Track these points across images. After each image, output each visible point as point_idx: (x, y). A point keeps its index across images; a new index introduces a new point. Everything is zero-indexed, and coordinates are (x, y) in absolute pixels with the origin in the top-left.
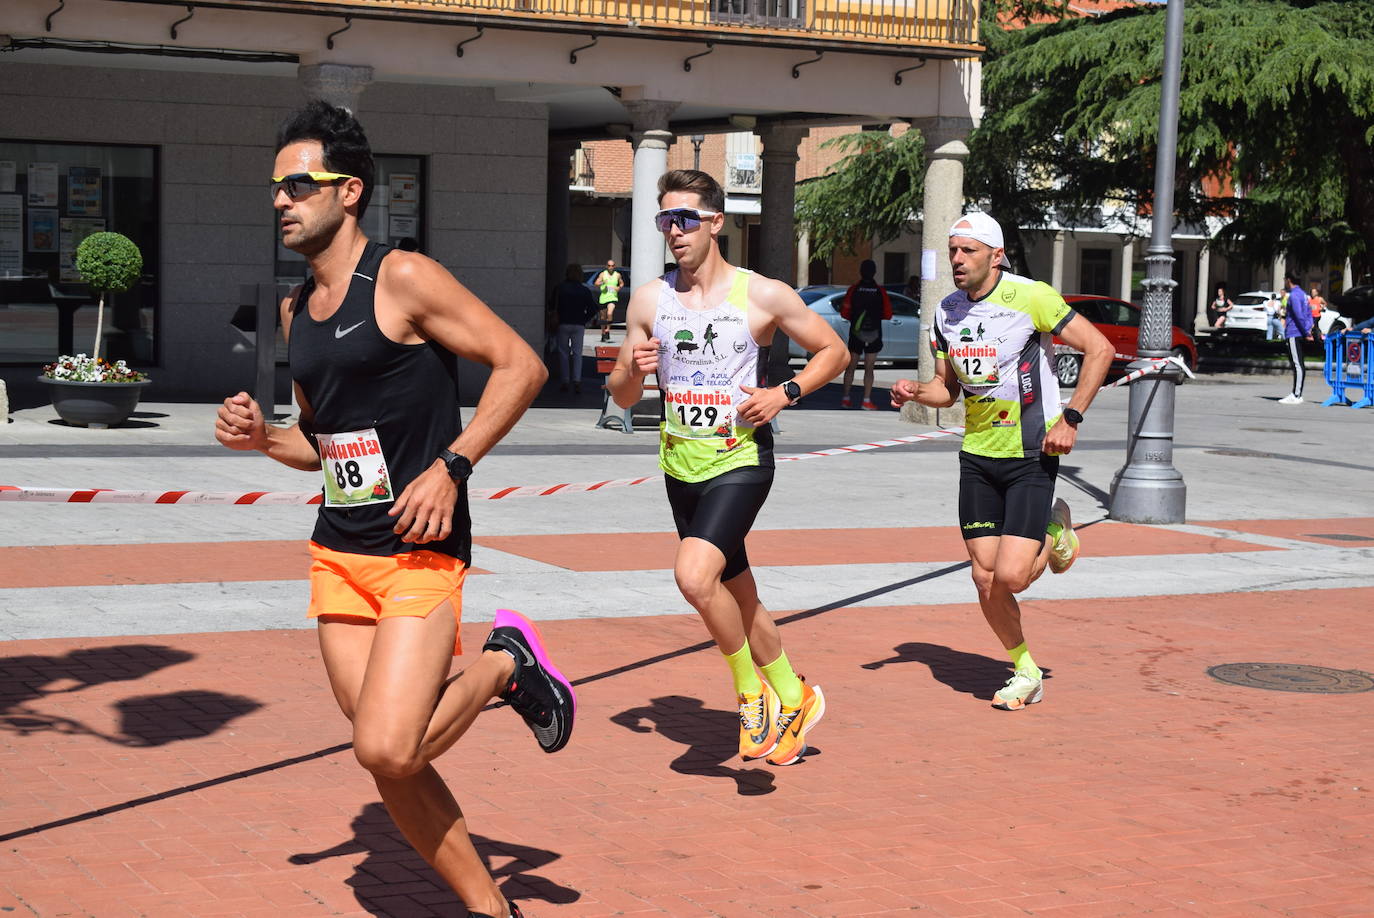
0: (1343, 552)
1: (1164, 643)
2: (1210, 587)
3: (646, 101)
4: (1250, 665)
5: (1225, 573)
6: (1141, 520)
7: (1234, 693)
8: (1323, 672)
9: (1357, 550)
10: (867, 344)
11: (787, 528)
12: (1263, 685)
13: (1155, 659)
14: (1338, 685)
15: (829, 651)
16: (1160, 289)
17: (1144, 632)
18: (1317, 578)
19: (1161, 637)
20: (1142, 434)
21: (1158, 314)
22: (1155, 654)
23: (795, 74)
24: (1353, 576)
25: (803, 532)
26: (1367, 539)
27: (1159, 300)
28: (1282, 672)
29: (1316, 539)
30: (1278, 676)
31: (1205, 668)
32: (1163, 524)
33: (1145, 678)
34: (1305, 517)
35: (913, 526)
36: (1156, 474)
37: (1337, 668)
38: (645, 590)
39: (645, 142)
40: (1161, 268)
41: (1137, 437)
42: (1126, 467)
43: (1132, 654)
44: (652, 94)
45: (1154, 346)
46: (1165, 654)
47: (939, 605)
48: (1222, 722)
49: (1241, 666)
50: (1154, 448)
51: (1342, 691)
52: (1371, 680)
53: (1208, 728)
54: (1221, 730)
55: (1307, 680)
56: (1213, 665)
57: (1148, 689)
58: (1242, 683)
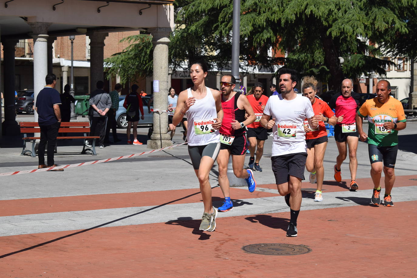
1: (227, 237)
2: (252, 212)
3: (38, 22)
4: (260, 245)
5: (260, 206)
6: (231, 185)
7: (251, 257)
8: (289, 246)
10: (132, 118)
11: (86, 195)
12: (264, 253)
13: (222, 244)
14: (294, 251)
15: (87, 247)
17: (220, 232)
19: (227, 234)
22: (222, 242)
23: (99, 11)
24: (310, 205)
25: (92, 196)
28: (272, 247)
30: (270, 249)
31: (242, 247)
32: (240, 186)
33: (217, 252)
35: (139, 191)
37: (295, 244)
38: (16, 224)
39: (38, 39)
43: (213, 242)
44: (40, 20)
46: (227, 241)
47: (140, 225)
48: (242, 270)
49: (257, 245)
51: (295, 254)
52: (307, 248)
53: (237, 273)
54: (241, 274)
55: (281, 250)
56: (245, 245)
57: (216, 257)
58: (255, 252)
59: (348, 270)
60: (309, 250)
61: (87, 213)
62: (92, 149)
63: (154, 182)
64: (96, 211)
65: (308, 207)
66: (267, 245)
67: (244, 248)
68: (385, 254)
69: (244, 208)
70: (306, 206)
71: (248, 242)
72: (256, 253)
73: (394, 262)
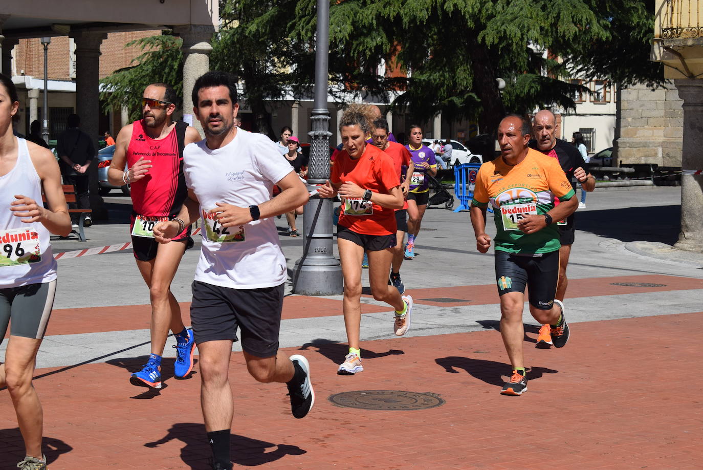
0: (441, 310)
4: (359, 393)
6: (314, 293)
7: (343, 413)
8: (407, 395)
9: (450, 308)
11: (66, 308)
12: (365, 406)
14: (416, 404)
15: (66, 396)
16: (321, 138)
18: (420, 329)
20: (314, 235)
21: (320, 154)
24: (444, 326)
25: (76, 310)
26: (459, 301)
27: (320, 145)
28: (379, 396)
29: (426, 302)
30: (376, 399)
31: (328, 396)
32: (328, 295)
34: (423, 287)
36: (323, 262)
37: (417, 392)
40: (321, 124)
41: (310, 238)
42: (304, 258)
43: (280, 388)
45: (318, 176)
48: (328, 435)
49: (353, 393)
50: (319, 245)
51: (416, 408)
52: (438, 399)
53: (319, 440)
54: (326, 441)
55: (395, 401)
56: (334, 394)
57: (285, 413)
58: (351, 405)
59: (505, 436)
60: (441, 402)
61: (68, 338)
62: (78, 231)
63: (182, 287)
64: (83, 335)
65: (441, 330)
66: (370, 393)
67: (331, 399)
68: (566, 409)
69: (334, 332)
70: (438, 328)
71: (339, 388)
72: (351, 407)
73: (580, 421)
